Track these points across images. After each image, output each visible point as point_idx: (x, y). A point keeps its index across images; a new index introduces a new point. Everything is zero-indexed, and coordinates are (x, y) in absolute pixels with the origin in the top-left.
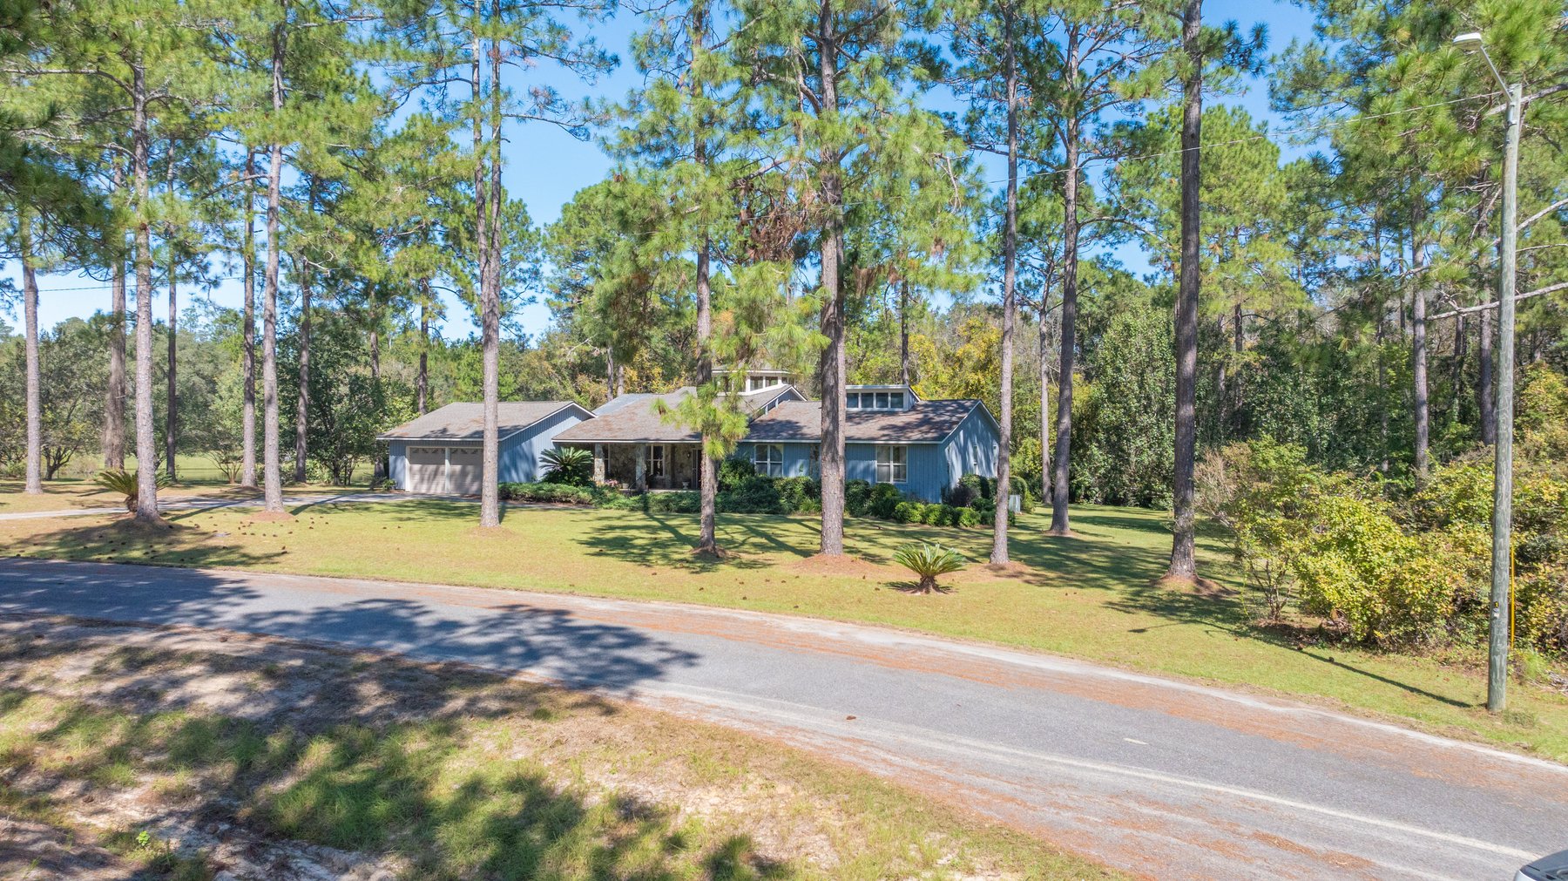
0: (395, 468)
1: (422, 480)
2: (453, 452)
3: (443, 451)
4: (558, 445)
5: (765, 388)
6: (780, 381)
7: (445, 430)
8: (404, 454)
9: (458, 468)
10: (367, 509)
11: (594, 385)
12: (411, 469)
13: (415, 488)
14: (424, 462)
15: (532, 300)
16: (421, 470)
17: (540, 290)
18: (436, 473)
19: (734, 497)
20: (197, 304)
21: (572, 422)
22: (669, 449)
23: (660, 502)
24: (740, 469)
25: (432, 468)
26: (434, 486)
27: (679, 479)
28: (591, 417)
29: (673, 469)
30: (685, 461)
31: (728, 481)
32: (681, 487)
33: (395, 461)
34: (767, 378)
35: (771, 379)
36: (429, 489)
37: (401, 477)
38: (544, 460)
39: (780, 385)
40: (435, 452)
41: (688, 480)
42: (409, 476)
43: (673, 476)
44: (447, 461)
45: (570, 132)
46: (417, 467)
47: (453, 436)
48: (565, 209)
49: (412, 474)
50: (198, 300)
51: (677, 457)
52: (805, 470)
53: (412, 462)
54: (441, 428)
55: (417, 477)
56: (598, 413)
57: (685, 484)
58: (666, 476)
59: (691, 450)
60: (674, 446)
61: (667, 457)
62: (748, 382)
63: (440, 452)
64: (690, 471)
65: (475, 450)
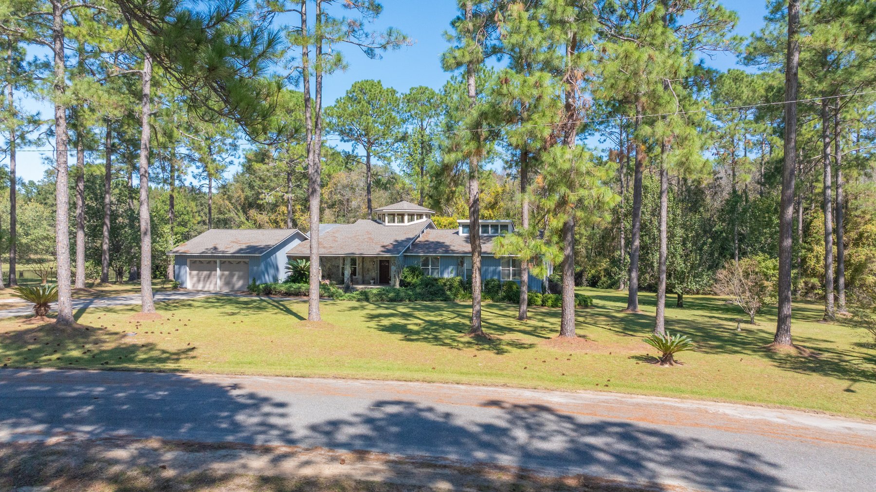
0: (179, 272)
1: (199, 281)
2: (222, 263)
3: (215, 262)
4: (292, 258)
5: (416, 222)
6: (424, 217)
7: (215, 248)
8: (185, 264)
9: (227, 273)
10: (190, 305)
11: (259, 216)
12: (190, 274)
13: (193, 286)
14: (199, 270)
15: (231, 163)
16: (198, 274)
18: (209, 276)
19: (418, 290)
20: (46, 162)
21: (297, 242)
22: (361, 259)
23: (375, 295)
24: (417, 273)
25: (205, 273)
26: (207, 285)
27: (367, 278)
28: (307, 239)
29: (363, 272)
30: (371, 267)
31: (409, 280)
32: (369, 284)
33: (180, 268)
34: (417, 215)
35: (420, 216)
36: (204, 287)
37: (183, 278)
39: (424, 219)
40: (209, 262)
41: (373, 279)
42: (190, 279)
43: (363, 276)
44: (218, 269)
45: (365, 52)
46: (194, 273)
47: (223, 252)
49: (192, 277)
50: (47, 159)
51: (365, 265)
52: (454, 272)
53: (191, 269)
54: (212, 246)
55: (195, 279)
57: (372, 281)
58: (358, 276)
59: (375, 260)
60: (363, 258)
61: (359, 264)
62: (406, 218)
63: (212, 263)
64: (375, 273)
65: (239, 262)
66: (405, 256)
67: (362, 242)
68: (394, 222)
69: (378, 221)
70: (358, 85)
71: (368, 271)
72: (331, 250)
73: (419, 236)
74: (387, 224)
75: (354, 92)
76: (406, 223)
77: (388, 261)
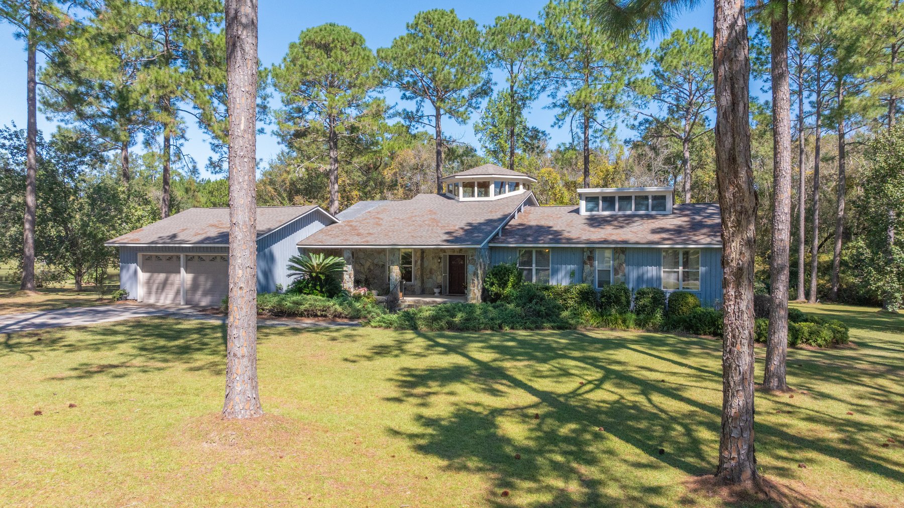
1: (152, 289)
2: (189, 259)
3: (178, 258)
4: (304, 251)
5: (508, 194)
6: (521, 187)
8: (136, 261)
9: (193, 276)
16: (152, 278)
17: (268, 122)
18: (166, 282)
21: (316, 226)
22: (419, 254)
25: (162, 276)
26: (162, 298)
27: (429, 284)
28: (334, 222)
29: (422, 275)
30: (434, 267)
32: (432, 294)
34: (509, 184)
35: (515, 186)
38: (291, 268)
40: (170, 258)
41: (439, 286)
42: (141, 286)
43: (423, 282)
44: (181, 270)
46: (148, 275)
47: (184, 242)
48: (292, 46)
51: (426, 264)
52: (572, 276)
53: (144, 270)
54: (171, 233)
55: (145, 286)
56: (340, 218)
57: (436, 290)
58: (415, 282)
59: (442, 255)
60: (423, 251)
61: (416, 262)
62: (492, 187)
63: (174, 259)
64: (441, 277)
65: (214, 259)
66: (491, 248)
67: (420, 226)
68: (473, 196)
69: (448, 194)
70: (422, 15)
71: (431, 272)
72: (369, 239)
73: (513, 217)
74: (461, 198)
75: (417, 24)
76: (492, 196)
77: (463, 257)
